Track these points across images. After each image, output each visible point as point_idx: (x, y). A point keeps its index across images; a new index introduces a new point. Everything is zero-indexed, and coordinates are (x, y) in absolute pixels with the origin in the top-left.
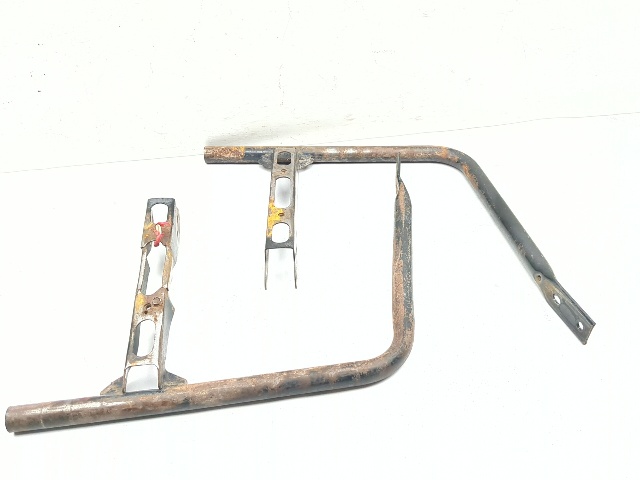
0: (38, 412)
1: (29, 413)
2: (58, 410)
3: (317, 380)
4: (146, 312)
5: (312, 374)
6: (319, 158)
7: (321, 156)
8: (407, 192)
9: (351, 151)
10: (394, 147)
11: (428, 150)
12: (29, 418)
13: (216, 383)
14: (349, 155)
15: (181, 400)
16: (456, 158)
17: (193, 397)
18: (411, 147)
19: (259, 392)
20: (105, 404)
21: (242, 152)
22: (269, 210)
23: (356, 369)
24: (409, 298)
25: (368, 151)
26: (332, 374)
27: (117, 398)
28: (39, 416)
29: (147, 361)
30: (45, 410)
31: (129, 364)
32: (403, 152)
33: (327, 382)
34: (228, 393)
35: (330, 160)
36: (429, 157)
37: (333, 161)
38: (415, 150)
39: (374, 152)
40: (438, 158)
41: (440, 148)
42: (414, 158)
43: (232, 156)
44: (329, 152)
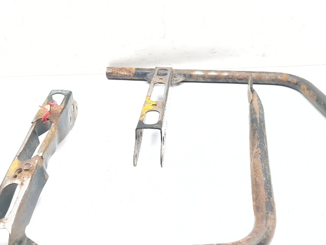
4: (15, 176)
6: (189, 78)
7: (191, 76)
8: (259, 99)
9: (213, 74)
10: (246, 72)
11: (272, 75)
14: (212, 76)
16: (295, 80)
18: (260, 72)
21: (134, 71)
22: (146, 101)
24: (268, 182)
25: (226, 74)
35: (197, 79)
36: (273, 80)
37: (200, 80)
38: (262, 74)
39: (231, 74)
40: (280, 80)
41: (282, 73)
42: (261, 80)
43: (125, 74)
44: (196, 73)
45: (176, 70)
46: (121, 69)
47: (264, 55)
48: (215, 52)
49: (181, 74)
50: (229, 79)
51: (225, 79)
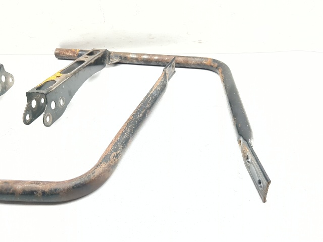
6: (124, 60)
7: (126, 58)
9: (145, 57)
11: (198, 59)
16: (216, 65)
21: (77, 53)
23: (40, 187)
25: (156, 58)
26: (19, 187)
32: (180, 60)
35: (132, 61)
36: (198, 64)
37: (134, 63)
38: (189, 59)
39: (161, 58)
40: (205, 65)
41: (207, 58)
42: (188, 64)
43: (70, 54)
44: (132, 56)
45: (114, 52)
46: (67, 51)
47: (200, 42)
48: (153, 38)
49: (117, 56)
50: (159, 62)
51: (156, 62)
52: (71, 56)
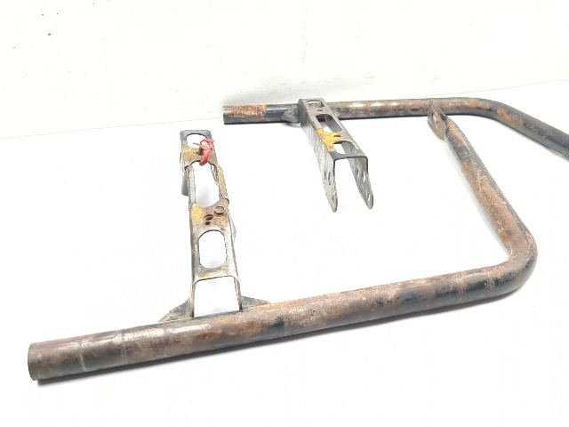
0: (75, 345)
1: (62, 349)
2: (104, 342)
3: (444, 289)
4: (208, 224)
5: (435, 282)
6: (345, 112)
7: (347, 110)
9: (379, 105)
11: (456, 101)
12: (63, 354)
13: (315, 299)
14: (376, 107)
15: (273, 320)
16: (488, 105)
17: (288, 317)
19: (373, 306)
20: (170, 330)
21: (264, 110)
23: (489, 274)
25: (395, 104)
26: (459, 281)
27: (184, 323)
28: (78, 351)
29: (222, 273)
30: (85, 344)
31: (197, 278)
33: (454, 292)
34: (332, 308)
35: (357, 114)
36: (458, 108)
37: (360, 116)
39: (403, 104)
40: (467, 107)
43: (253, 113)
44: (355, 105)
46: (246, 108)
50: (400, 110)
51: (395, 110)
52: (254, 116)
